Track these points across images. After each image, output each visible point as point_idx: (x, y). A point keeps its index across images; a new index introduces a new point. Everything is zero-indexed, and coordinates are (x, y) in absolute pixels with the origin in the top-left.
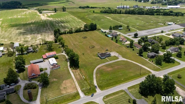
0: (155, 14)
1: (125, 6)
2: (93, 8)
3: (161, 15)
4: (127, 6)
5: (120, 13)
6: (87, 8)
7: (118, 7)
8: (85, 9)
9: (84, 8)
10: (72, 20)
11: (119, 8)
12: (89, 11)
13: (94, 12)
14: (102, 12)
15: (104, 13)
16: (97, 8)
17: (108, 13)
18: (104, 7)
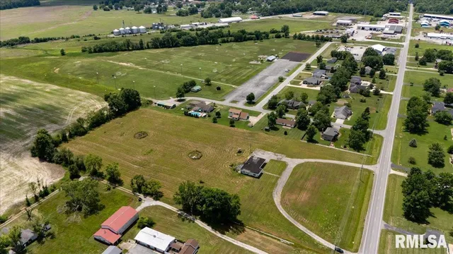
0: (220, 40)
1: (134, 28)
2: (45, 40)
3: (231, 41)
4: (138, 26)
5: (142, 48)
6: (24, 43)
7: (116, 30)
8: (20, 46)
9: (12, 45)
10: (24, 89)
11: (119, 33)
12: (40, 53)
13: (63, 53)
14: (88, 52)
15: (95, 52)
16: (55, 39)
17: (106, 51)
18: (75, 35)
